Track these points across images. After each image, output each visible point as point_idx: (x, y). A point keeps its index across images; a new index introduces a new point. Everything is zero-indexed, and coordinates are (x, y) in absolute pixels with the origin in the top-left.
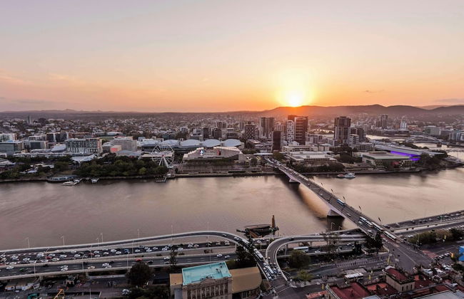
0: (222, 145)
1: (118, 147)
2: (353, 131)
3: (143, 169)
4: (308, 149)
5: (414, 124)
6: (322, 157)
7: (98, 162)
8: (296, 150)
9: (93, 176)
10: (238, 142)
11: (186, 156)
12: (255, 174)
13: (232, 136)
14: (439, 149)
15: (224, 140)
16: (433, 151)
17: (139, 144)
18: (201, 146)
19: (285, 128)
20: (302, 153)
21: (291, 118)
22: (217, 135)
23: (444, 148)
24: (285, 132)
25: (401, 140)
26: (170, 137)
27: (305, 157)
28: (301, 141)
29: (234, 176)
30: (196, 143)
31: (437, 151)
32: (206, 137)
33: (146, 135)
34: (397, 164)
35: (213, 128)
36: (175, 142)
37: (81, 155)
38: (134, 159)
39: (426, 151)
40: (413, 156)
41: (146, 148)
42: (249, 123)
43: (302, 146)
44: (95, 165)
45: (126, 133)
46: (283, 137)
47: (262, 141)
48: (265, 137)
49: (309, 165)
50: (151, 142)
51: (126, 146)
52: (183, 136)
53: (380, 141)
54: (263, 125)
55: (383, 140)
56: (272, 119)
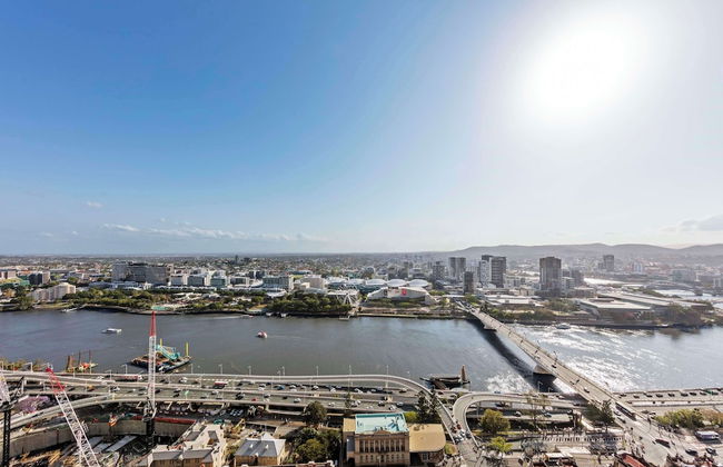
0: (408, 285)
1: (307, 285)
2: (566, 274)
3: (329, 306)
4: (507, 293)
5: (654, 266)
6: (526, 302)
7: (289, 298)
8: (492, 293)
9: (283, 312)
10: (426, 283)
11: (369, 295)
12: (443, 317)
13: (418, 276)
14: (697, 298)
15: (410, 280)
16: (688, 301)
17: (326, 282)
18: (386, 285)
19: (479, 269)
20: (499, 298)
21: (486, 258)
22: (402, 276)
23: (707, 297)
24: (479, 273)
25: (636, 286)
26: (355, 276)
27: (503, 301)
28: (499, 283)
29: (419, 318)
30: (381, 282)
31: (695, 302)
32: (391, 277)
33: (332, 274)
34: (631, 315)
35: (399, 267)
36: (360, 281)
37: (274, 291)
38: (320, 296)
39: (676, 301)
40: (656, 306)
41: (331, 287)
42: (438, 263)
43: (500, 289)
44: (285, 300)
45: (317, 271)
46: (475, 278)
47: (453, 282)
48: (456, 278)
49: (509, 311)
50: (339, 280)
51: (315, 284)
52: (368, 275)
53: (604, 286)
54: (453, 265)
55: (609, 285)
56: (463, 260)
